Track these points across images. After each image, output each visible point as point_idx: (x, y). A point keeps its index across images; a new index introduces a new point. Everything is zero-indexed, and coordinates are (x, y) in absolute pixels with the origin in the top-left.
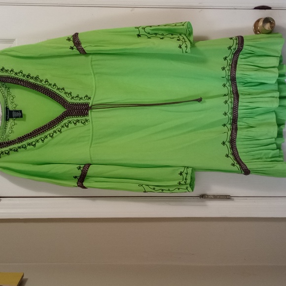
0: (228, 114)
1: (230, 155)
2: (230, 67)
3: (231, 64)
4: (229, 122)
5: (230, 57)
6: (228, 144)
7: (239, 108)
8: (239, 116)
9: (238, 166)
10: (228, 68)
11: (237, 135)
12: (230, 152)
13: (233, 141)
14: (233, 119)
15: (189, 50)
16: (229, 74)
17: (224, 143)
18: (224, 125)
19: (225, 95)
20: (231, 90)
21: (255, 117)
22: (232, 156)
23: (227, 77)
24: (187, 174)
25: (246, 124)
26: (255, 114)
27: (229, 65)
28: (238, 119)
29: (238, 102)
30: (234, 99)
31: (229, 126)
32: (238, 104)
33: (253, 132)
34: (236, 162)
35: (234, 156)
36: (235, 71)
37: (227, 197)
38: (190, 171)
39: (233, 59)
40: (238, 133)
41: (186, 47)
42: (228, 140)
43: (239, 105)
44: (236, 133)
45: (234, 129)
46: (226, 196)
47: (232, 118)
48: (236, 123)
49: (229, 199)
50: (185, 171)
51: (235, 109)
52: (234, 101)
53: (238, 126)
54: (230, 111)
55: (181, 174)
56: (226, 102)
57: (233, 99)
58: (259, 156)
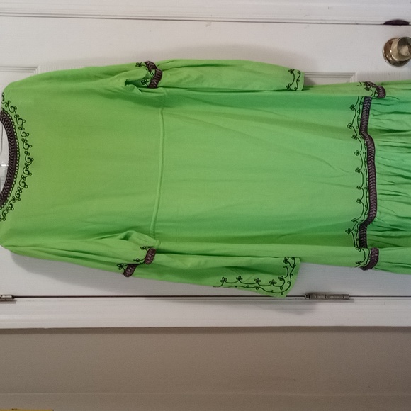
37: (345, 298)
46: (343, 295)
49: (348, 299)
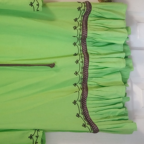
0: (79, 73)
1: (80, 115)
2: (81, 26)
3: (81, 24)
4: (80, 82)
5: (80, 19)
6: (79, 103)
7: (90, 67)
8: (90, 75)
9: (89, 126)
10: (79, 27)
11: (88, 94)
12: (81, 112)
13: (83, 101)
14: (83, 79)
15: (40, 8)
16: (81, 34)
17: (75, 102)
18: (75, 85)
19: (76, 55)
20: (81, 49)
21: (104, 77)
22: (82, 116)
23: (78, 36)
24: (37, 137)
25: (96, 84)
26: (103, 74)
27: (80, 25)
28: (89, 79)
29: (88, 62)
30: (85, 59)
31: (80, 86)
32: (88, 64)
33: (103, 92)
34: (86, 122)
35: (85, 115)
36: (87, 30)
38: (40, 134)
39: (83, 21)
40: (89, 93)
41: (38, 5)
42: (79, 99)
43: (90, 65)
44: (87, 92)
45: (85, 88)
47: (82, 77)
48: (87, 83)
50: (36, 134)
51: (85, 68)
52: (85, 60)
53: (88, 86)
54: (81, 71)
55: (31, 137)
56: (77, 62)
57: (83, 59)
58: (107, 115)
